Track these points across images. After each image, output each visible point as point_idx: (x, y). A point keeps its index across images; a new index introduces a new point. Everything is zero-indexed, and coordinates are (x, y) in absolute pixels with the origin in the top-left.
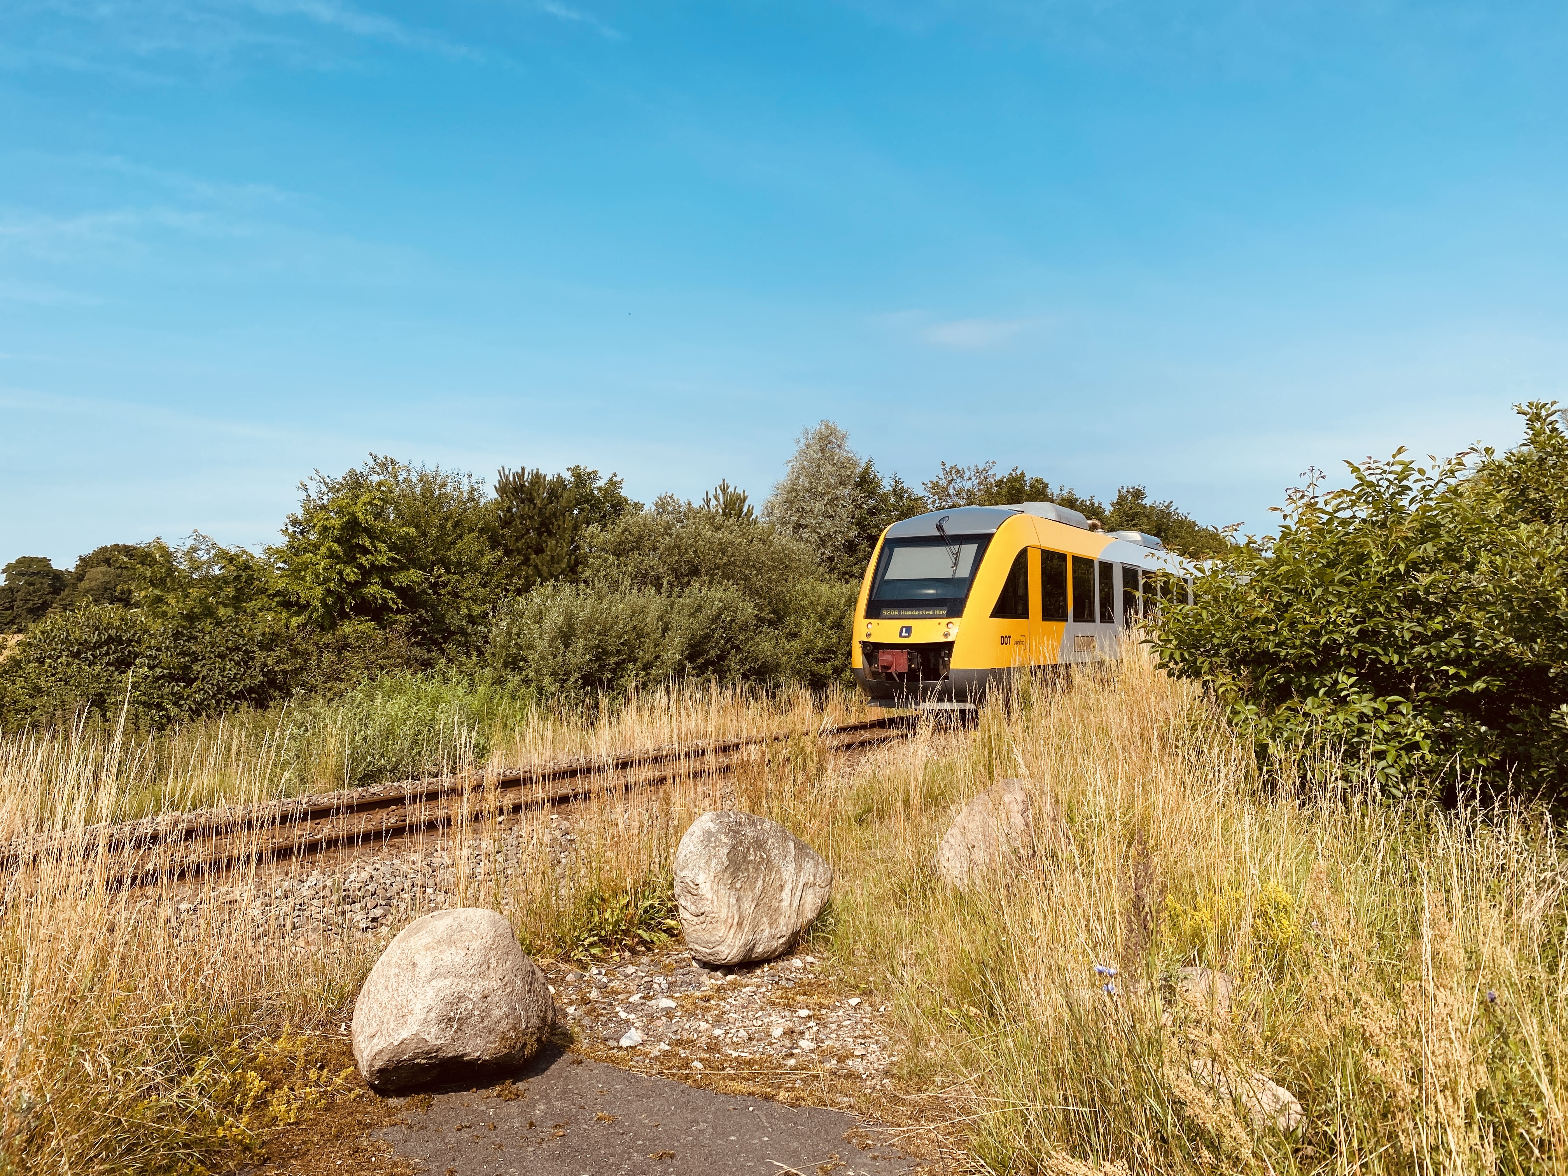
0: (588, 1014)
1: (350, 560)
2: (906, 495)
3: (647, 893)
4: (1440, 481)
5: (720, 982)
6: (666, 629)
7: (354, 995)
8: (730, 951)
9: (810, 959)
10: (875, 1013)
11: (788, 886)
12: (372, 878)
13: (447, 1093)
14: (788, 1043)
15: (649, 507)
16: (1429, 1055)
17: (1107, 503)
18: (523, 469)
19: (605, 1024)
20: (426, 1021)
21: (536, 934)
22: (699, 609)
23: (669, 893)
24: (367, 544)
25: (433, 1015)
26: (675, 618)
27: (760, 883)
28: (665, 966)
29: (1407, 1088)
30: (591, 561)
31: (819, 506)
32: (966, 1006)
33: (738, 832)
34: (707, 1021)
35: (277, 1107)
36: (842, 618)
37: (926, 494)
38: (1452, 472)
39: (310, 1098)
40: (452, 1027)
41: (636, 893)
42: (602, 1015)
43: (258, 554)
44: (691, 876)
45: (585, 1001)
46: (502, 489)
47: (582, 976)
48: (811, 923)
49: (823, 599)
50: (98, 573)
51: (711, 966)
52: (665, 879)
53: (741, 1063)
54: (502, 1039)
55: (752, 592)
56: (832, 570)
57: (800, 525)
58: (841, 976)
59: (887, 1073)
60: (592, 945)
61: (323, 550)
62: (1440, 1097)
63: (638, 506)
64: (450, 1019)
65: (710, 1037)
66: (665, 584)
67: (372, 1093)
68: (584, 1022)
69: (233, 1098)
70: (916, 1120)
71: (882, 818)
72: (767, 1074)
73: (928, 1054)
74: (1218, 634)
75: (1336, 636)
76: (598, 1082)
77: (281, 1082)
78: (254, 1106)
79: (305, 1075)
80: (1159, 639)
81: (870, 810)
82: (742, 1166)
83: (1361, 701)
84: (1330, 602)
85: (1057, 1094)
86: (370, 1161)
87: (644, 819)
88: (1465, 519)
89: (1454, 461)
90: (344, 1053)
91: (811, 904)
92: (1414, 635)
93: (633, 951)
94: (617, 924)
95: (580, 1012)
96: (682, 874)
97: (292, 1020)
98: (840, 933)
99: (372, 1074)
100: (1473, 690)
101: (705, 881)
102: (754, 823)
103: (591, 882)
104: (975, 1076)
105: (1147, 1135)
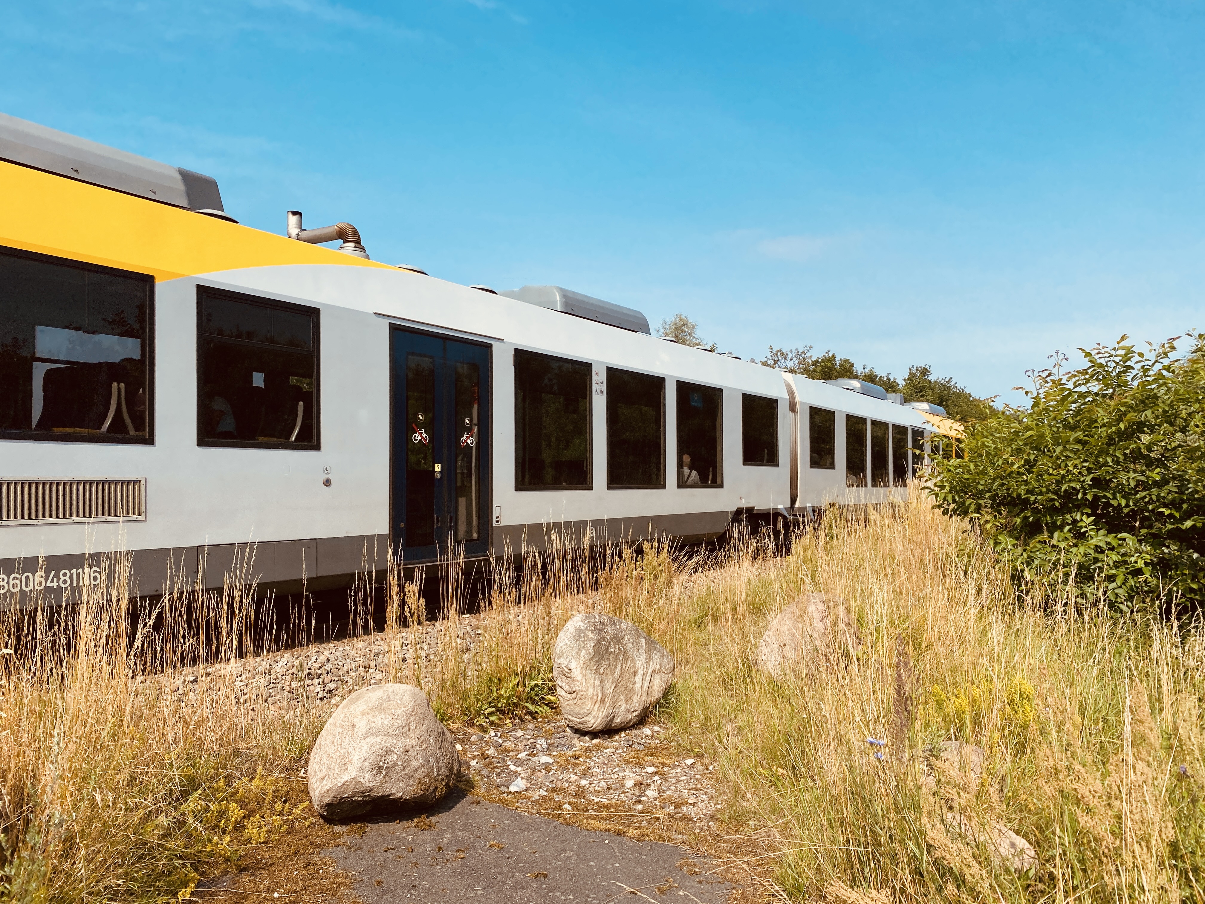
0: (486, 766)
3: (533, 675)
4: (1156, 361)
5: (587, 745)
7: (311, 748)
8: (595, 721)
9: (657, 728)
10: (705, 771)
11: (640, 672)
12: (328, 660)
13: (378, 823)
14: (637, 793)
16: (1128, 813)
17: (900, 377)
19: (498, 774)
20: (361, 769)
21: (449, 705)
23: (550, 676)
25: (367, 764)
27: (618, 669)
28: (546, 732)
29: (1110, 839)
32: (775, 767)
33: (602, 630)
34: (576, 774)
35: (252, 830)
38: (1166, 354)
39: (275, 824)
40: (381, 773)
41: (525, 675)
42: (496, 767)
44: (566, 663)
45: (484, 757)
47: (483, 737)
48: (658, 701)
51: (581, 732)
52: (547, 665)
53: (600, 806)
54: (419, 783)
58: (681, 742)
59: (712, 817)
60: (491, 714)
62: (1136, 847)
64: (380, 768)
65: (578, 786)
67: (322, 821)
68: (483, 772)
69: (220, 822)
70: (734, 854)
71: (716, 621)
72: (619, 816)
73: (745, 804)
74: (982, 482)
75: (1073, 485)
76: (491, 818)
77: (255, 811)
78: (235, 829)
79: (272, 807)
80: (935, 485)
81: (706, 615)
82: (598, 885)
83: (1097, 536)
84: (1067, 457)
85: (840, 838)
86: (319, 873)
87: (533, 619)
88: (1176, 391)
89: (1167, 345)
90: (302, 791)
91: (658, 686)
92: (1138, 483)
93: (522, 719)
94: (510, 698)
95: (480, 764)
96: (559, 661)
97: (264, 765)
98: (680, 710)
99: (321, 807)
100: (1184, 527)
101: (576, 667)
102: (614, 624)
103: (491, 666)
104: (780, 821)
105: (907, 871)
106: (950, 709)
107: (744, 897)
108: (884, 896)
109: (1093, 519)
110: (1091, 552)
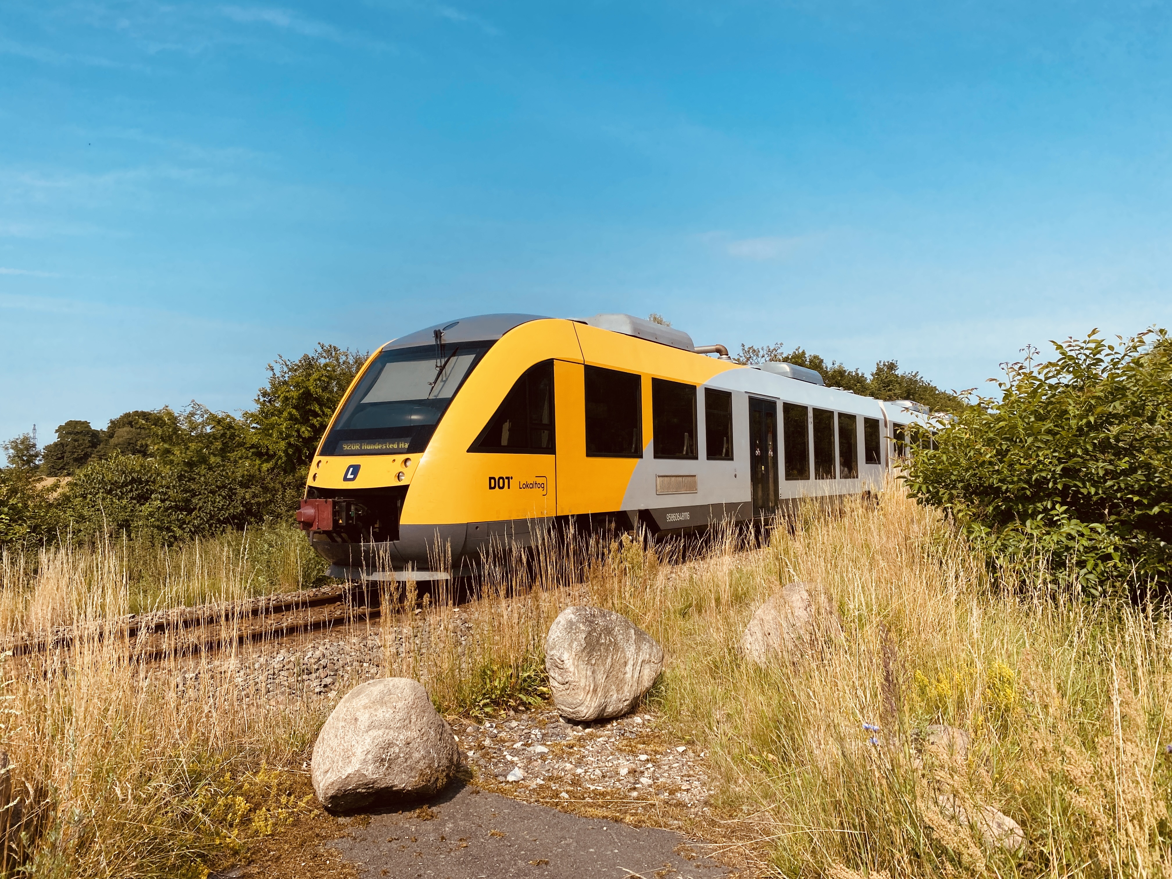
0: (483, 756)
1: (305, 421)
3: (525, 667)
4: (1126, 355)
5: (580, 734)
7: (312, 743)
8: (588, 710)
9: (647, 717)
10: (697, 758)
11: (631, 663)
12: (324, 656)
13: (381, 814)
14: (632, 780)
16: (1121, 793)
17: (868, 372)
19: (496, 764)
20: (365, 761)
21: (444, 697)
23: (542, 667)
24: (317, 409)
25: (370, 756)
27: (609, 660)
28: (539, 722)
29: (1103, 818)
32: (765, 753)
33: (593, 622)
34: (571, 763)
35: (258, 823)
38: (1135, 348)
39: (281, 816)
40: (384, 765)
41: (517, 667)
42: (493, 757)
43: (238, 417)
44: (558, 655)
45: (481, 747)
47: (478, 729)
48: (648, 690)
50: (124, 432)
51: (573, 722)
52: (539, 657)
53: (597, 794)
54: (421, 774)
58: (671, 730)
59: (706, 803)
60: (485, 705)
61: (285, 414)
62: (1129, 825)
64: (383, 760)
65: (573, 775)
67: (326, 814)
68: (480, 763)
69: (226, 816)
70: (729, 838)
71: (700, 612)
72: (616, 803)
73: (737, 789)
74: (955, 473)
75: (1044, 474)
76: (491, 807)
77: (261, 804)
78: (242, 823)
79: (277, 800)
80: (910, 475)
81: (690, 606)
82: (599, 871)
83: (1069, 524)
84: (1038, 447)
85: (836, 822)
86: (325, 864)
87: (522, 611)
88: (1145, 383)
89: (1136, 340)
90: (306, 784)
91: (648, 676)
92: (1107, 472)
93: (516, 710)
94: (503, 689)
95: (478, 755)
96: (552, 653)
97: (268, 759)
98: (670, 698)
99: (326, 799)
100: (1152, 513)
101: (568, 659)
102: (604, 616)
103: (484, 659)
104: (773, 806)
105: (904, 852)
106: (932, 692)
109: (1065, 507)
110: (1064, 539)
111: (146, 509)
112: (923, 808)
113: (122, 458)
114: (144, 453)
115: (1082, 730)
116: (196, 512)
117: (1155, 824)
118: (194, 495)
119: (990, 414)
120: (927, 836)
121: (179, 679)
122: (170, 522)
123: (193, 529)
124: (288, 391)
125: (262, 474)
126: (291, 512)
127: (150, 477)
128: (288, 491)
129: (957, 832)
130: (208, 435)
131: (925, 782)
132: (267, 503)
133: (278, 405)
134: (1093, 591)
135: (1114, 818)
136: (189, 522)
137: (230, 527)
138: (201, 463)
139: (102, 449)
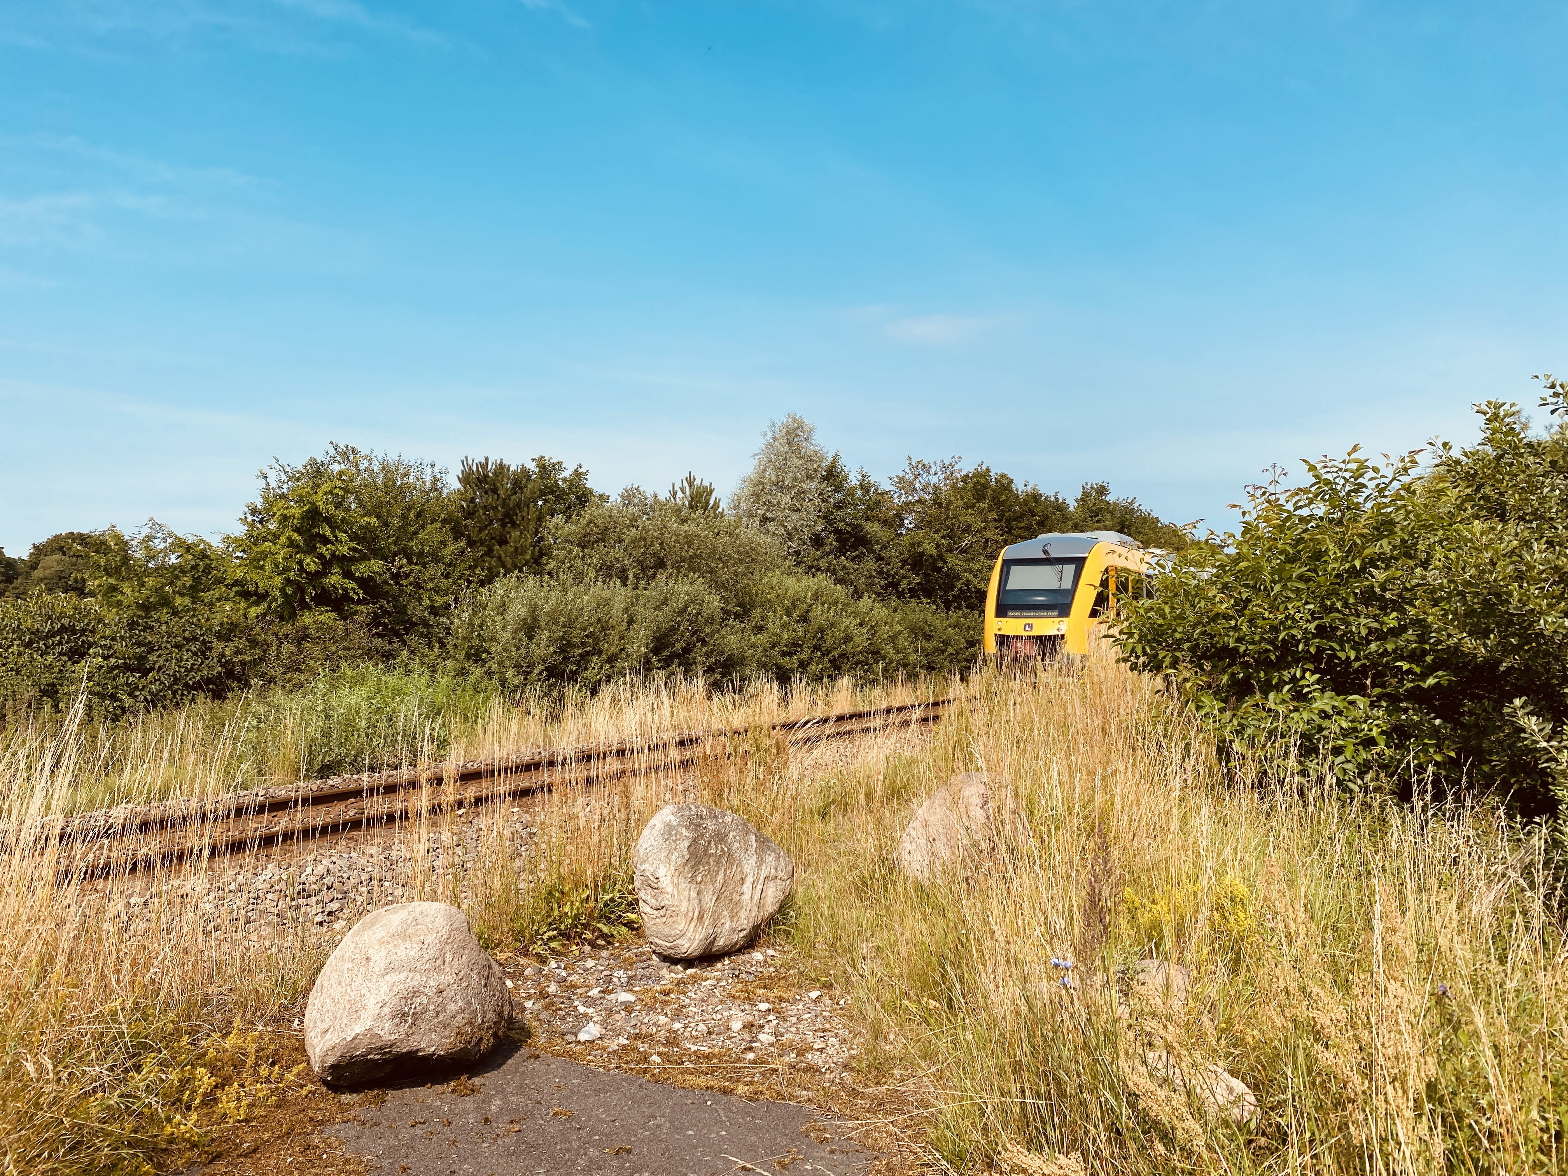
0: (547, 1008)
1: (311, 549)
2: (873, 489)
3: (607, 886)
4: (1394, 479)
5: (680, 976)
6: (631, 622)
7: (306, 992)
8: (690, 944)
9: (770, 952)
10: (835, 1006)
11: (749, 880)
12: (328, 871)
13: (401, 1088)
14: (747, 1037)
15: (615, 498)
16: (1379, 1046)
17: (1071, 498)
18: (487, 459)
19: (563, 1018)
20: (379, 1017)
21: (495, 928)
22: (665, 602)
23: (630, 887)
24: (328, 534)
25: (386, 1010)
26: (640, 612)
27: (721, 876)
28: (625, 960)
29: (1356, 1079)
30: (555, 552)
31: (786, 499)
32: (925, 999)
33: (699, 825)
34: (666, 1015)
35: (227, 1103)
36: (808, 612)
37: (893, 488)
38: (1405, 470)
39: (260, 1094)
40: (406, 1022)
41: (596, 886)
42: (560, 1009)
43: (216, 542)
44: (652, 870)
45: (543, 995)
46: (465, 479)
47: (540, 970)
48: (772, 916)
49: (790, 593)
50: (52, 562)
51: (671, 960)
52: (625, 872)
53: (699, 1057)
54: (458, 1034)
55: (717, 584)
56: (798, 564)
57: (767, 519)
58: (802, 969)
59: (846, 1067)
60: (551, 939)
61: (283, 539)
62: (1389, 1089)
63: (603, 498)
64: (404, 1014)
65: (669, 1031)
66: (631, 576)
67: (324, 1089)
68: (542, 1016)
69: (182, 1095)
70: (875, 1113)
71: (845, 811)
72: (725, 1068)
73: (887, 1048)
74: (1180, 629)
75: (1294, 632)
76: (555, 1076)
77: (231, 1078)
78: (203, 1103)
79: (255, 1071)
80: (1121, 632)
81: (832, 803)
82: (700, 1160)
83: (1322, 698)
84: (1288, 598)
85: (1014, 1088)
86: (321, 1159)
87: (605, 812)
88: (1418, 516)
89: (1407, 460)
90: (297, 1049)
91: (772, 897)
92: (1371, 631)
93: (593, 944)
94: (576, 917)
95: (538, 1006)
96: (643, 868)
97: (243, 1015)
98: (801, 927)
99: (324, 1069)
100: (1426, 685)
101: (665, 875)
102: (716, 817)
103: (551, 875)
104: (934, 1069)
105: (1101, 1128)
106: (1144, 918)
107: (890, 1169)
108: (1072, 1162)
109: (1317, 676)
110: (1316, 718)
111: (83, 668)
112: (1127, 1070)
113: (47, 598)
114: (80, 590)
115: (1334, 966)
116: (154, 673)
117: (1422, 1087)
118: (151, 650)
119: (1227, 555)
120: (1132, 1106)
121: (120, 906)
122: (116, 687)
123: (149, 698)
124: (287, 508)
125: (250, 622)
126: (288, 676)
127: (88, 625)
128: (285, 645)
129: (1169, 1100)
130: (173, 567)
131: (1131, 1035)
132: (255, 663)
133: (273, 526)
134: (1350, 785)
135: (1371, 1079)
136: (144, 687)
137: (202, 695)
138: (162, 605)
139: (21, 584)
